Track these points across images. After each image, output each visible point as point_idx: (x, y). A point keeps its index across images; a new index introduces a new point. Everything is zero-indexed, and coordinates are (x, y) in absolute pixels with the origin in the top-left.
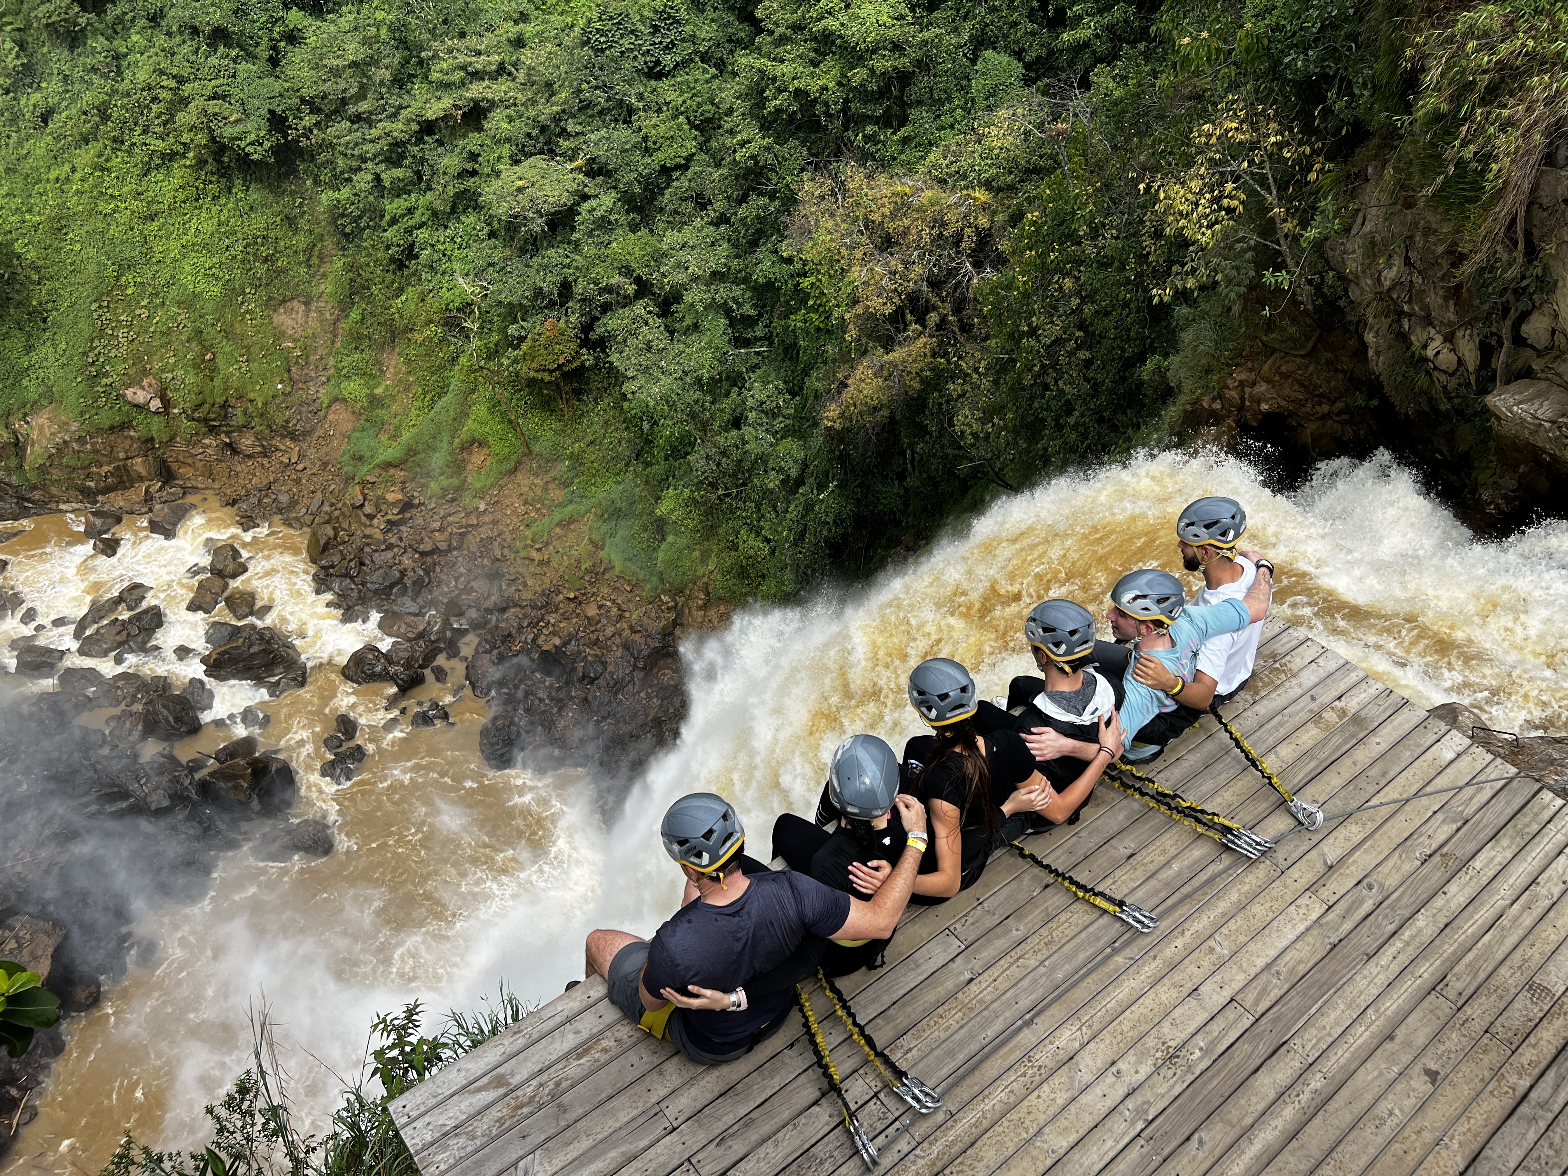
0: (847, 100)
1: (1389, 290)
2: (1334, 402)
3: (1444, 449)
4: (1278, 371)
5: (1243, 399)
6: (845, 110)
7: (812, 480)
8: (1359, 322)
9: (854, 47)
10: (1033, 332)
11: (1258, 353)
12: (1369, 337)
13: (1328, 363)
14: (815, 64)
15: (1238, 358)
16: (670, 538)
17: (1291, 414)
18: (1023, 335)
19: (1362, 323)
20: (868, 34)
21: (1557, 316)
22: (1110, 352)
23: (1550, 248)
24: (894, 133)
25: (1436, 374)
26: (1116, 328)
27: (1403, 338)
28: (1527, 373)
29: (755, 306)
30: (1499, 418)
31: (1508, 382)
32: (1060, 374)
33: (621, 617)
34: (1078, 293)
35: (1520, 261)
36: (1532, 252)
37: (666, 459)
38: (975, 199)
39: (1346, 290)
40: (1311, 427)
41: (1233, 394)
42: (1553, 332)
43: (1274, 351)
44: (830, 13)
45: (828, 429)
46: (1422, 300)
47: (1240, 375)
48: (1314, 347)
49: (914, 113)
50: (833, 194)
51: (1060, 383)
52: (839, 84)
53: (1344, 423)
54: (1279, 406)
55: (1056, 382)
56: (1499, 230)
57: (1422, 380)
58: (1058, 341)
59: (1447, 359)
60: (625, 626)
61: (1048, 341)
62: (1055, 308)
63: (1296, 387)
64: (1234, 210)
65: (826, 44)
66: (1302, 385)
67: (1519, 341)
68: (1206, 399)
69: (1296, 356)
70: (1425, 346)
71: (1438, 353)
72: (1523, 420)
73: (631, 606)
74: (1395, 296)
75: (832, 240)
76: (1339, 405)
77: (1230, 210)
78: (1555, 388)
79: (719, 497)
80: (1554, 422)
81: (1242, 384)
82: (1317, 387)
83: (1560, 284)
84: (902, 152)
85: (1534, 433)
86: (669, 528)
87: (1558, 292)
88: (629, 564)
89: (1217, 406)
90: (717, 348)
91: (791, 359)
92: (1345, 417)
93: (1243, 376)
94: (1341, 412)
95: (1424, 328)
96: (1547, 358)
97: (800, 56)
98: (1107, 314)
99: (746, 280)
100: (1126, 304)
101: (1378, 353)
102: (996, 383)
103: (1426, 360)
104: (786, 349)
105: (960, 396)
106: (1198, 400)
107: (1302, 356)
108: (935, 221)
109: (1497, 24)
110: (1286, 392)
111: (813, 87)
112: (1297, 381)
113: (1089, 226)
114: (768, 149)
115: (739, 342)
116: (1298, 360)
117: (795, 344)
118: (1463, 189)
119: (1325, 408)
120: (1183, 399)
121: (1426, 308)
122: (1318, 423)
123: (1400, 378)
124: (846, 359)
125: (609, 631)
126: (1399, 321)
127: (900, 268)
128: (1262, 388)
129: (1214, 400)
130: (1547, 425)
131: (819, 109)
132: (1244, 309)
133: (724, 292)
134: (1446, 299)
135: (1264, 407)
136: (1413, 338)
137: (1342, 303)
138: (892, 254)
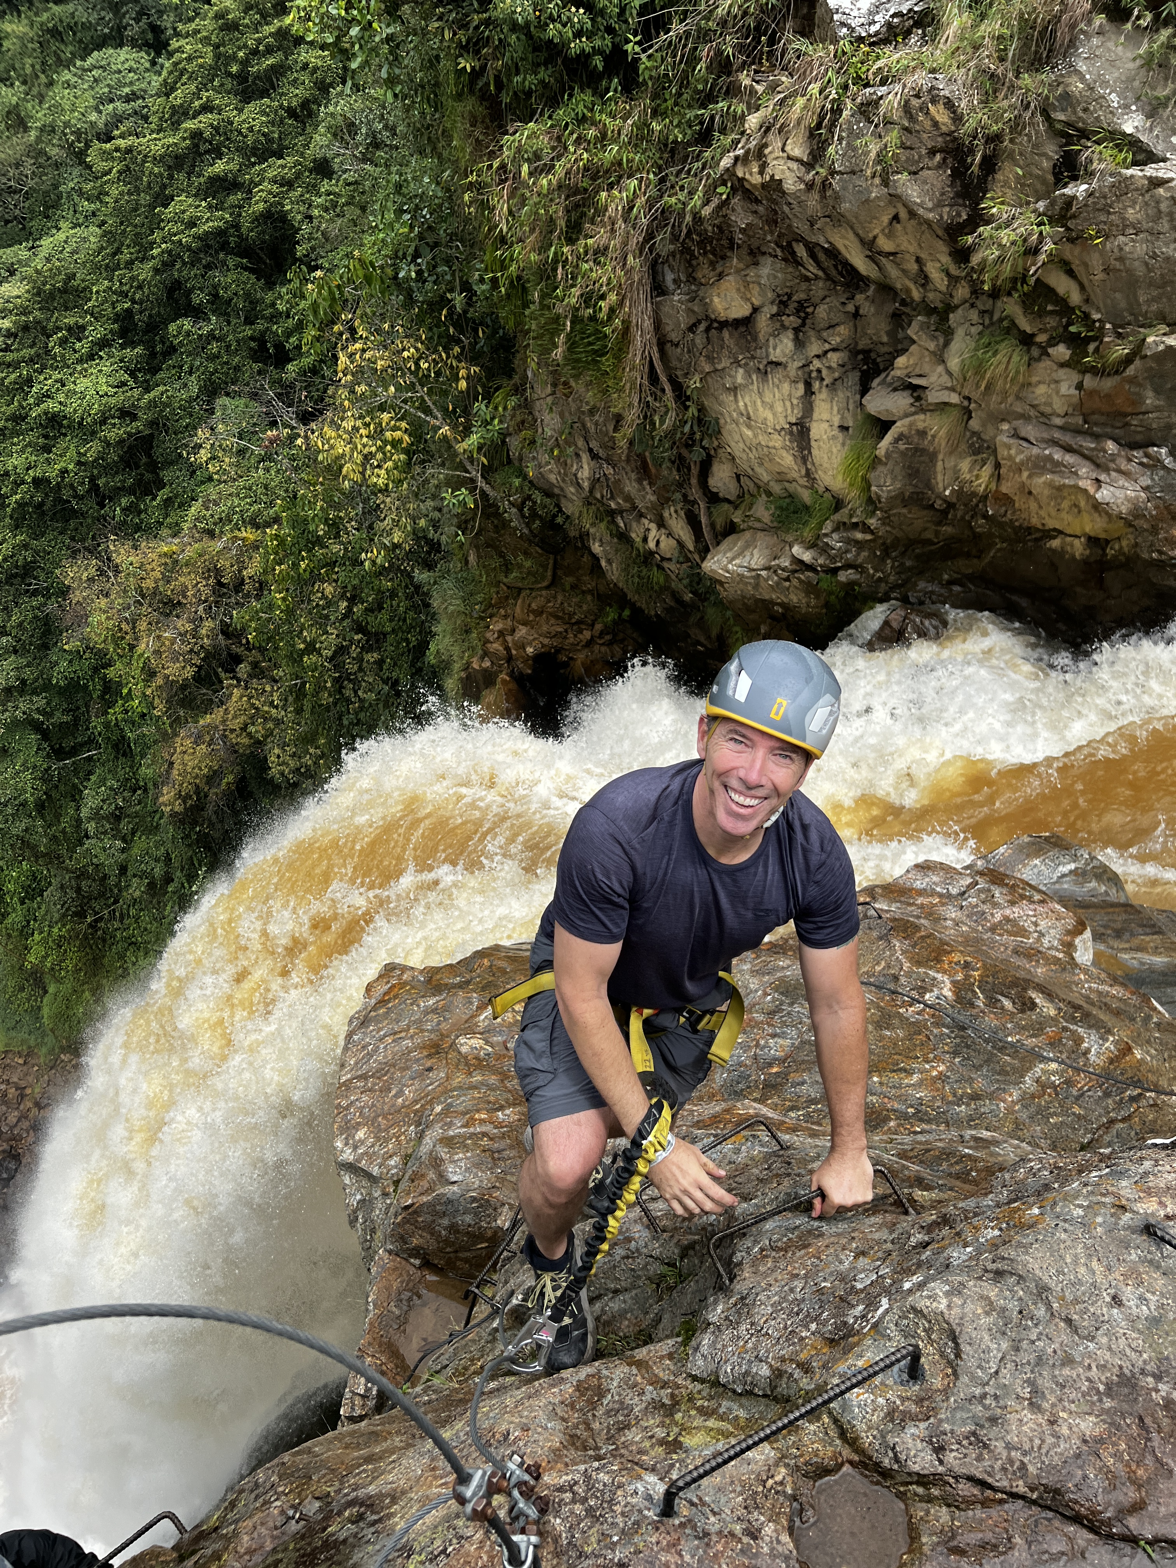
0: (93, 479)
1: (591, 491)
2: (593, 625)
3: (702, 639)
4: (530, 611)
5: (507, 649)
6: (94, 487)
7: (178, 874)
8: (581, 537)
9: (80, 424)
10: (311, 648)
11: (507, 598)
12: (596, 548)
13: (573, 587)
14: (47, 449)
15: (490, 609)
16: (52, 989)
17: (558, 651)
18: (302, 653)
19: (584, 536)
20: (91, 406)
21: (734, 458)
22: (397, 647)
23: (694, 383)
24: (154, 499)
25: (666, 565)
26: (391, 620)
27: (623, 537)
28: (731, 529)
29: (66, 711)
30: (721, 583)
31: (718, 544)
32: (356, 683)
33: (22, 1096)
34: (343, 596)
35: (672, 404)
36: (681, 396)
37: (22, 903)
38: (243, 539)
39: (558, 505)
40: (581, 657)
41: (496, 647)
42: (738, 477)
43: (520, 590)
44: (48, 397)
45: (173, 815)
46: (621, 491)
47: (497, 625)
48: (554, 575)
49: (167, 475)
50: (102, 573)
51: (360, 693)
52: (79, 463)
53: (610, 644)
54: (543, 646)
55: (356, 692)
56: (640, 377)
57: (657, 577)
58: (341, 650)
59: (667, 546)
60: (29, 1104)
61: (330, 654)
62: (327, 617)
63: (553, 621)
64: (400, 441)
65: (53, 427)
66: (557, 617)
67: (713, 498)
68: (475, 660)
69: (541, 589)
70: (645, 540)
71: (658, 542)
72: (742, 576)
73: (30, 1079)
74: (598, 496)
75: (108, 618)
76: (598, 627)
77: (395, 443)
78: (760, 534)
79: (90, 926)
80: (768, 568)
81: (501, 634)
82: (571, 615)
83: (722, 421)
84: (167, 515)
85: (756, 586)
86: (47, 978)
87: (723, 431)
88: (13, 1034)
89: (487, 664)
90: (34, 767)
91: (124, 755)
92: (608, 637)
93: (499, 626)
94: (602, 634)
95: (639, 522)
96: (743, 506)
97: (29, 445)
98: (380, 608)
99: (47, 686)
100: (393, 594)
101: (609, 562)
102: (299, 711)
103: (651, 553)
104: (116, 747)
105: (266, 737)
106: (469, 664)
107: (547, 588)
108: (209, 570)
109: (544, 142)
110: (545, 628)
111: (52, 473)
112: (551, 614)
113: (326, 522)
114: (26, 546)
115: (59, 753)
116: (544, 593)
117: (123, 737)
118: (590, 344)
119: (587, 634)
120: (456, 666)
121: (628, 498)
122: (586, 651)
123: (636, 580)
124: (166, 738)
125: (13, 1117)
126: (613, 522)
127: (189, 627)
128: (522, 631)
129: (482, 658)
130: (764, 573)
131: (66, 494)
132: (479, 557)
133: (23, 706)
134: (639, 481)
135: (530, 650)
136: (633, 535)
137: (559, 520)
138: (178, 617)
